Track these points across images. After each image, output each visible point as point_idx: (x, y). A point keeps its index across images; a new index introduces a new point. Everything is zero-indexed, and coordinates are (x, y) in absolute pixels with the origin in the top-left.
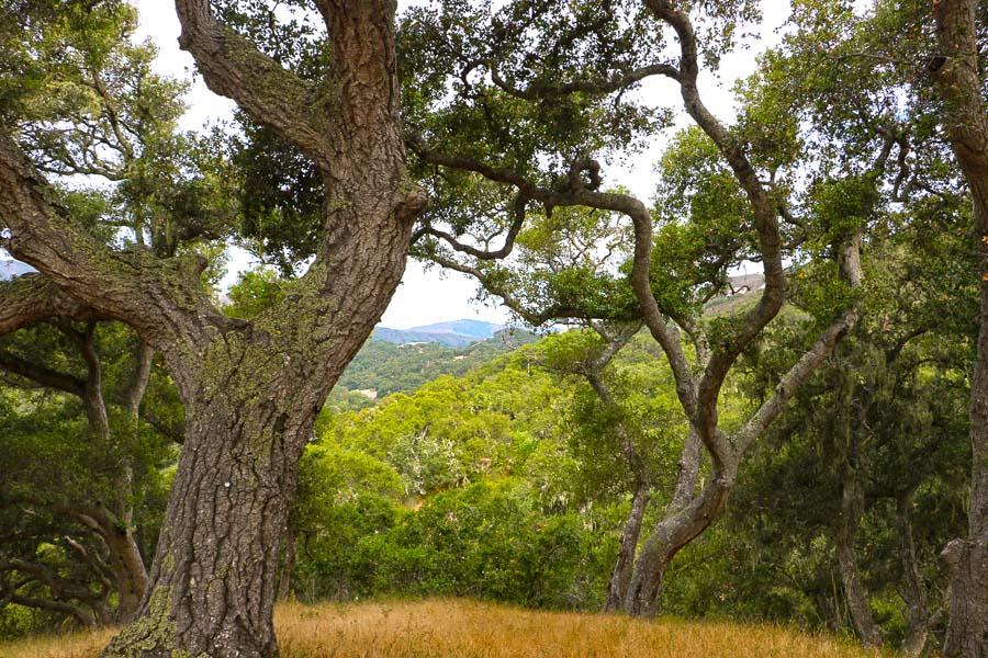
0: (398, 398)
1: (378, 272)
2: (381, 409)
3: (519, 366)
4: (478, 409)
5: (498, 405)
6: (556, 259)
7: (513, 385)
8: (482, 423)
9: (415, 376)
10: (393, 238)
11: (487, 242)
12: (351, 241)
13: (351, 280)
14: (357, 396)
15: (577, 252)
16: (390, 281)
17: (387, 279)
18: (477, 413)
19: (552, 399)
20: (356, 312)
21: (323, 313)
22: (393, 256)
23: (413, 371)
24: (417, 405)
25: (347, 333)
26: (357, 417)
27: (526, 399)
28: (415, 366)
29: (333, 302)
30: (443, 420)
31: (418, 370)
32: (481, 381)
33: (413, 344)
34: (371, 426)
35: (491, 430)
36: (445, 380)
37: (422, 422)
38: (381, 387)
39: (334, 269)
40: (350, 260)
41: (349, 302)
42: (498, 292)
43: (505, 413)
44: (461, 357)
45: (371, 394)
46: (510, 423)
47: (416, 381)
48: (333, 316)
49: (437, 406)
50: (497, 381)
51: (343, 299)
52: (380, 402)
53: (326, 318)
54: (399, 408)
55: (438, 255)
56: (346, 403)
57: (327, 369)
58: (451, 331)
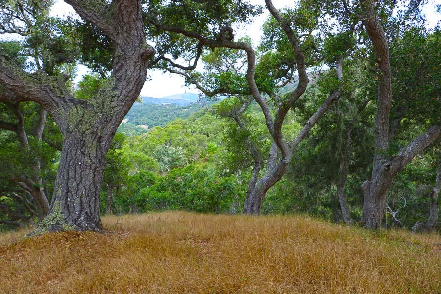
0: (157, 128)
1: (135, 80)
2: (150, 134)
3: (211, 113)
4: (192, 133)
5: (202, 131)
6: (220, 67)
7: (209, 121)
8: (194, 139)
9: (165, 118)
10: (141, 67)
11: (189, 61)
12: (124, 68)
13: (125, 83)
14: (139, 128)
15: (229, 65)
16: (140, 83)
17: (139, 83)
18: (192, 134)
19: (225, 128)
20: (127, 96)
21: (114, 97)
22: (141, 74)
23: (164, 116)
24: (166, 131)
25: (124, 104)
26: (139, 137)
27: (214, 128)
28: (165, 114)
29: (118, 92)
30: (177, 138)
31: (166, 116)
32: (194, 120)
33: (164, 104)
34: (145, 141)
35: (199, 142)
36: (178, 120)
37: (168, 139)
38: (150, 124)
39: (118, 79)
40: (124, 76)
41: (124, 92)
42: (194, 83)
43: (205, 134)
44: (186, 110)
45: (145, 127)
46: (207, 138)
47: (166, 121)
48: (118, 98)
49: (174, 132)
50: (201, 120)
51: (122, 91)
52: (149, 130)
53: (115, 99)
54: (158, 133)
55: (168, 67)
56: (134, 131)
57: (117, 118)
58: (181, 98)
